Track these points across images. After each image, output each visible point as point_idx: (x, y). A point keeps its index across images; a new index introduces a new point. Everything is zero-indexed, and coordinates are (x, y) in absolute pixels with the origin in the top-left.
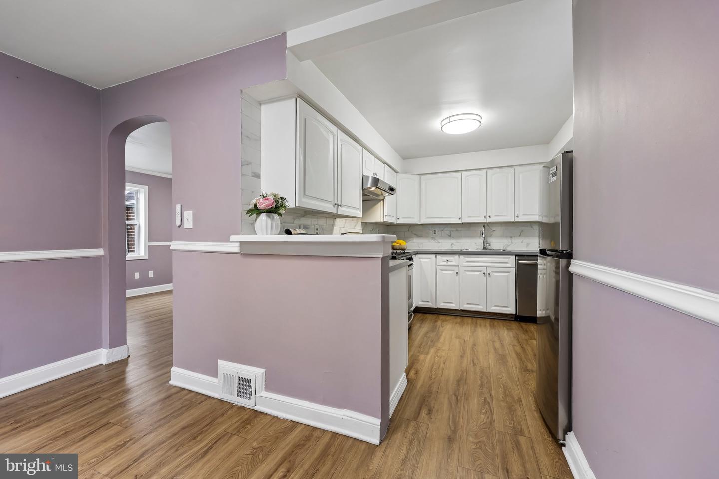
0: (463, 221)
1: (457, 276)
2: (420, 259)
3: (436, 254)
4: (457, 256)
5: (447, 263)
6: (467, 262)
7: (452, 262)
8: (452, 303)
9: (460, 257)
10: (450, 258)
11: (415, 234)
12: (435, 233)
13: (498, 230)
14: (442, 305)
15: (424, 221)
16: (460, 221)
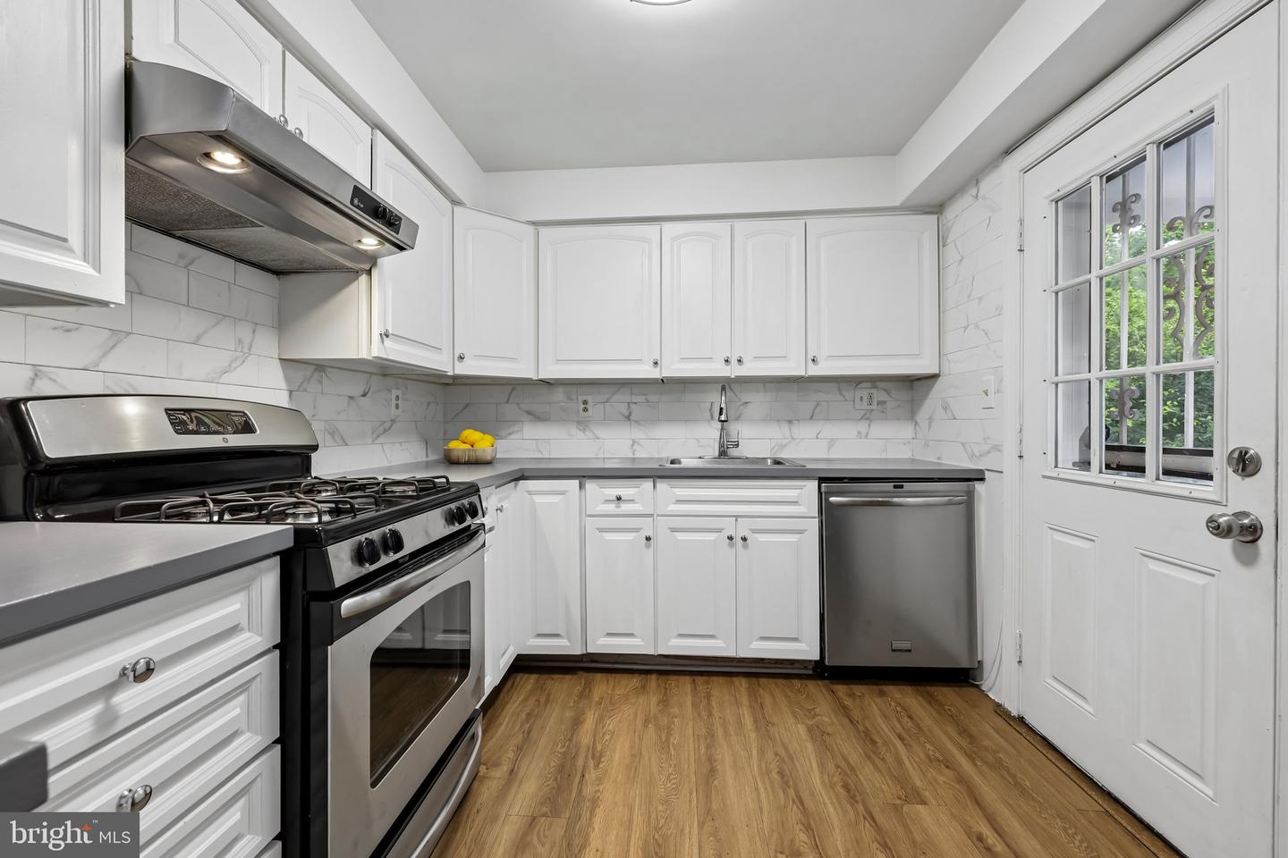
0: (666, 374)
1: (648, 547)
2: (530, 493)
3: (584, 475)
4: (648, 484)
5: (618, 507)
6: (679, 502)
7: (632, 501)
8: (631, 635)
9: (658, 485)
10: (626, 489)
11: (529, 413)
12: (585, 410)
13: (757, 402)
14: (602, 644)
15: (550, 372)
16: (655, 374)
